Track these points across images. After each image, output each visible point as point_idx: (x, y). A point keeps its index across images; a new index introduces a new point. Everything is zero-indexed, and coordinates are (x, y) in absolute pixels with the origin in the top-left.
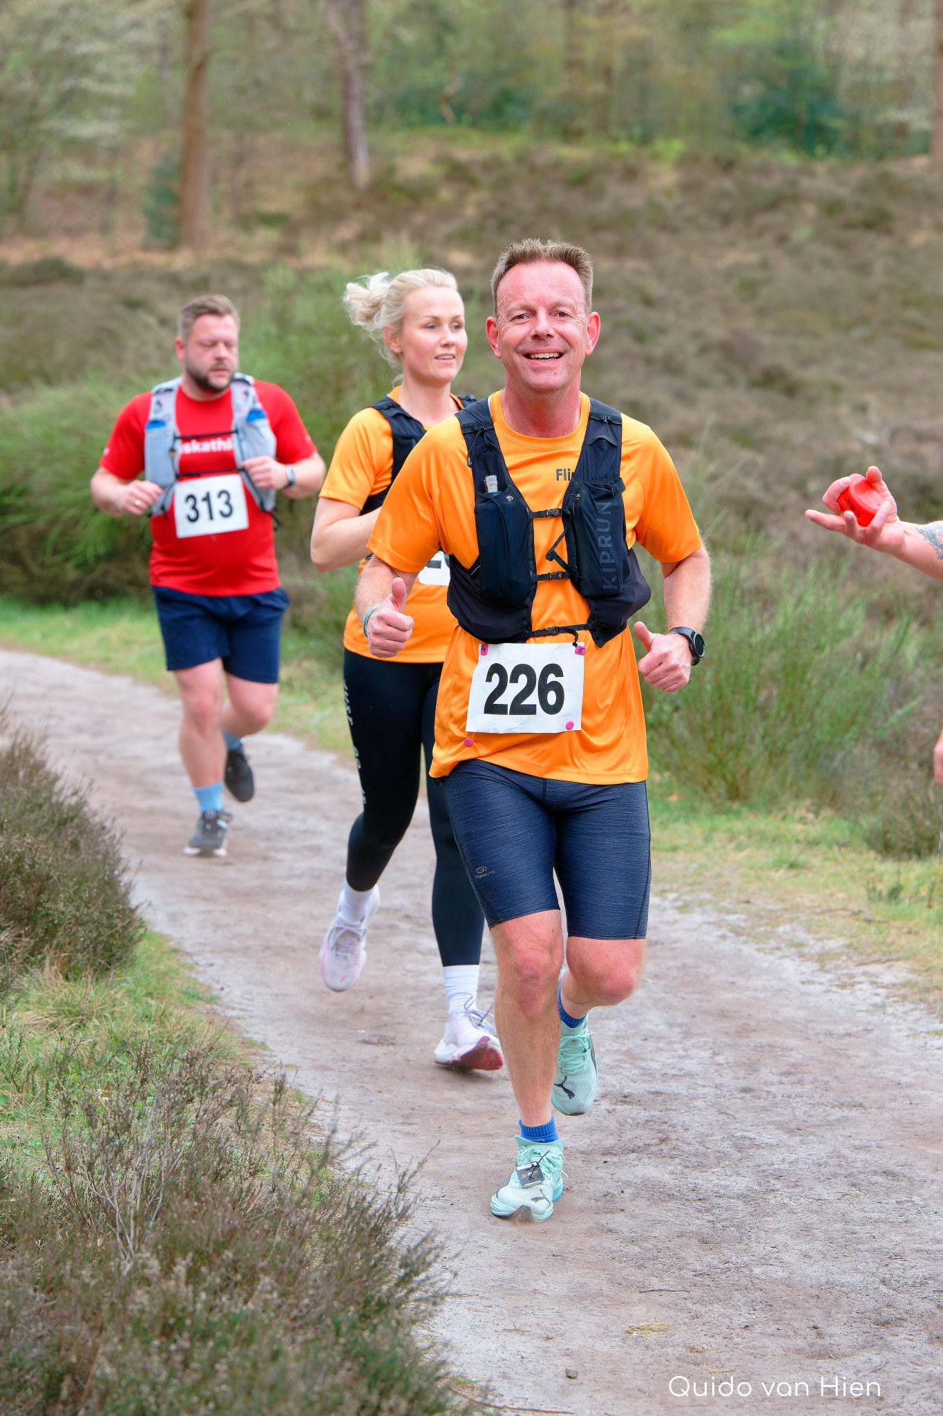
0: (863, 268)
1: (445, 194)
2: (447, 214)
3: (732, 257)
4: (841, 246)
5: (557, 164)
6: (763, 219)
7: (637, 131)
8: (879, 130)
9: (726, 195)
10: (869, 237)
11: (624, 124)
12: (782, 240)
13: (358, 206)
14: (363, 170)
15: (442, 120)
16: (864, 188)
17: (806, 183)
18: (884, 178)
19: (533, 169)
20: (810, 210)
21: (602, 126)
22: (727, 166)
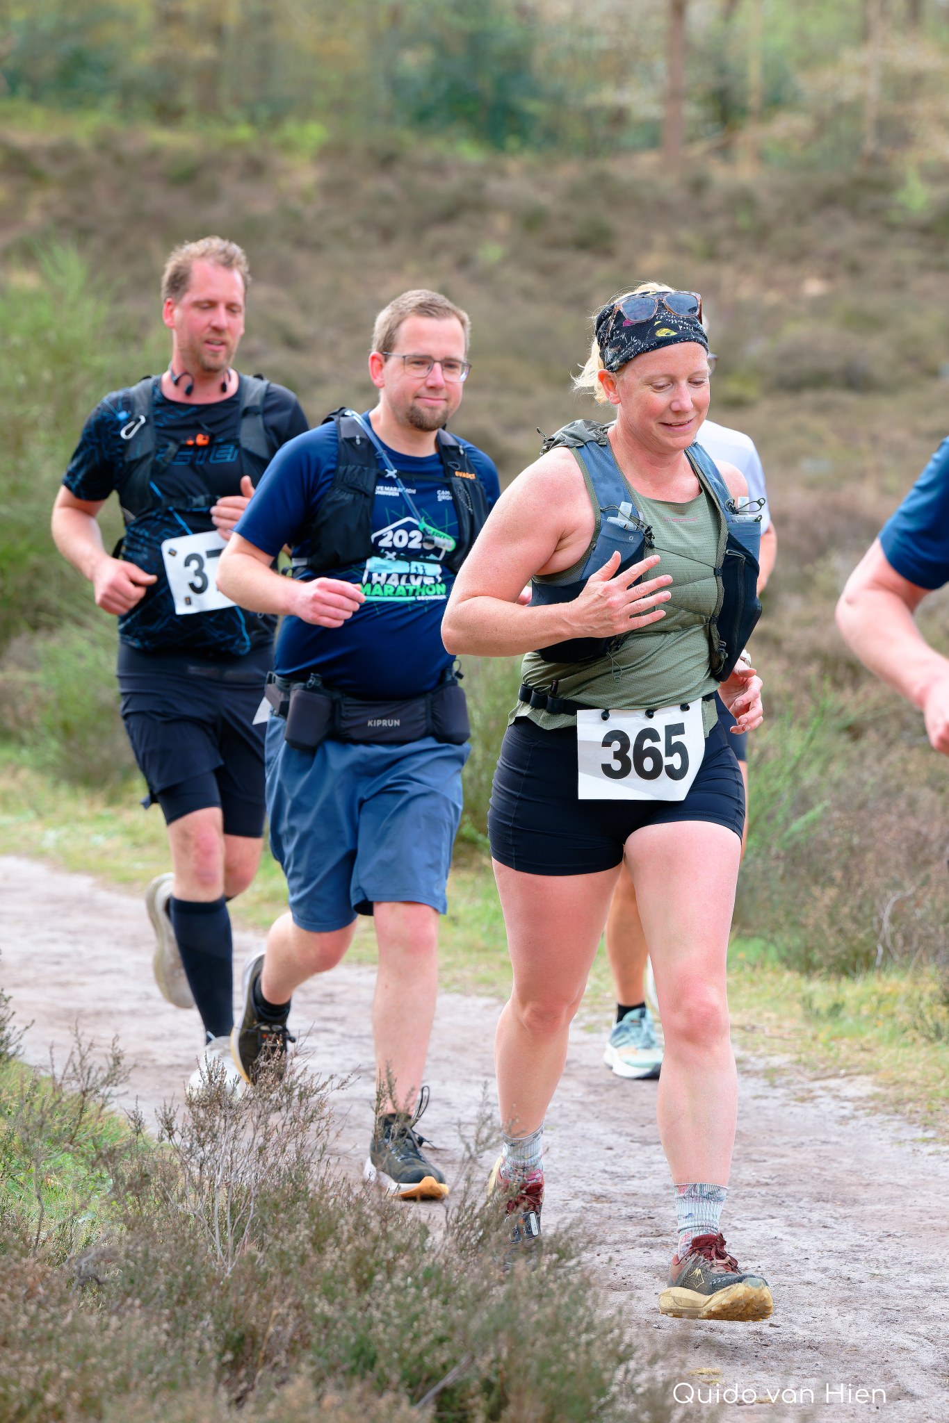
4: (546, 271)
6: (437, 234)
8: (588, 115)
9: (386, 200)
10: (583, 260)
11: (242, 103)
12: (464, 262)
16: (575, 194)
17: (494, 186)
18: (601, 180)
19: (120, 161)
20: (501, 223)
22: (387, 161)
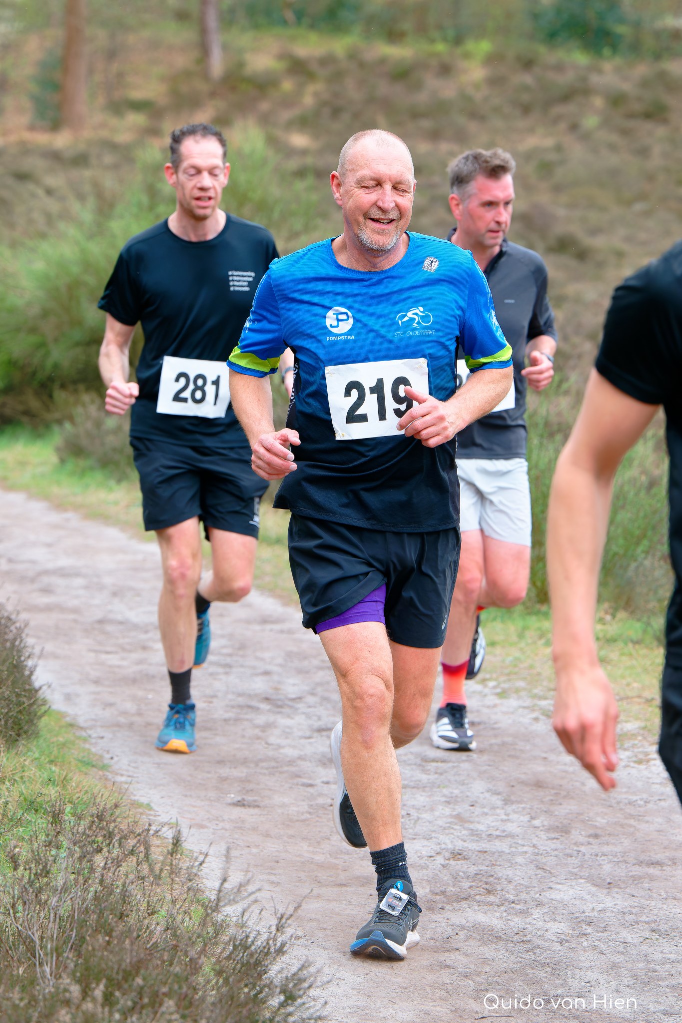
0: (643, 152)
1: (287, 85)
2: (288, 102)
3: (531, 142)
4: (625, 132)
5: (383, 61)
6: (558, 109)
7: (451, 33)
8: (658, 34)
9: (526, 88)
10: (647, 126)
11: (440, 28)
12: (574, 127)
13: (212, 95)
14: (217, 64)
15: (285, 22)
16: (645, 84)
17: (595, 79)
18: (662, 76)
19: (362, 65)
20: (598, 102)
21: (422, 30)
22: (528, 64)
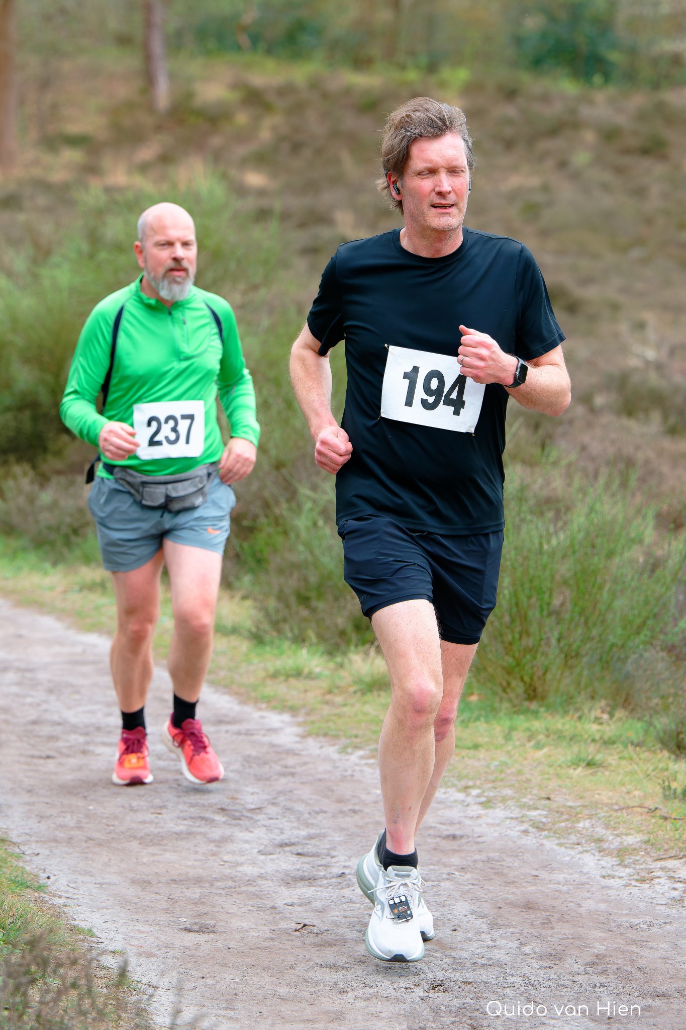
0: (640, 192)
1: (242, 118)
2: (242, 137)
3: (515, 181)
4: (619, 170)
5: (348, 91)
6: (544, 145)
7: (424, 60)
8: (655, 62)
9: (509, 122)
10: (646, 163)
11: (412, 54)
12: (563, 165)
13: (158, 128)
14: (163, 94)
15: (239, 48)
16: (642, 116)
17: (586, 111)
18: (660, 107)
19: (325, 95)
20: (589, 136)
21: (390, 54)
22: (510, 94)
